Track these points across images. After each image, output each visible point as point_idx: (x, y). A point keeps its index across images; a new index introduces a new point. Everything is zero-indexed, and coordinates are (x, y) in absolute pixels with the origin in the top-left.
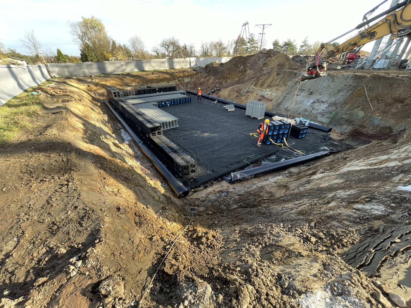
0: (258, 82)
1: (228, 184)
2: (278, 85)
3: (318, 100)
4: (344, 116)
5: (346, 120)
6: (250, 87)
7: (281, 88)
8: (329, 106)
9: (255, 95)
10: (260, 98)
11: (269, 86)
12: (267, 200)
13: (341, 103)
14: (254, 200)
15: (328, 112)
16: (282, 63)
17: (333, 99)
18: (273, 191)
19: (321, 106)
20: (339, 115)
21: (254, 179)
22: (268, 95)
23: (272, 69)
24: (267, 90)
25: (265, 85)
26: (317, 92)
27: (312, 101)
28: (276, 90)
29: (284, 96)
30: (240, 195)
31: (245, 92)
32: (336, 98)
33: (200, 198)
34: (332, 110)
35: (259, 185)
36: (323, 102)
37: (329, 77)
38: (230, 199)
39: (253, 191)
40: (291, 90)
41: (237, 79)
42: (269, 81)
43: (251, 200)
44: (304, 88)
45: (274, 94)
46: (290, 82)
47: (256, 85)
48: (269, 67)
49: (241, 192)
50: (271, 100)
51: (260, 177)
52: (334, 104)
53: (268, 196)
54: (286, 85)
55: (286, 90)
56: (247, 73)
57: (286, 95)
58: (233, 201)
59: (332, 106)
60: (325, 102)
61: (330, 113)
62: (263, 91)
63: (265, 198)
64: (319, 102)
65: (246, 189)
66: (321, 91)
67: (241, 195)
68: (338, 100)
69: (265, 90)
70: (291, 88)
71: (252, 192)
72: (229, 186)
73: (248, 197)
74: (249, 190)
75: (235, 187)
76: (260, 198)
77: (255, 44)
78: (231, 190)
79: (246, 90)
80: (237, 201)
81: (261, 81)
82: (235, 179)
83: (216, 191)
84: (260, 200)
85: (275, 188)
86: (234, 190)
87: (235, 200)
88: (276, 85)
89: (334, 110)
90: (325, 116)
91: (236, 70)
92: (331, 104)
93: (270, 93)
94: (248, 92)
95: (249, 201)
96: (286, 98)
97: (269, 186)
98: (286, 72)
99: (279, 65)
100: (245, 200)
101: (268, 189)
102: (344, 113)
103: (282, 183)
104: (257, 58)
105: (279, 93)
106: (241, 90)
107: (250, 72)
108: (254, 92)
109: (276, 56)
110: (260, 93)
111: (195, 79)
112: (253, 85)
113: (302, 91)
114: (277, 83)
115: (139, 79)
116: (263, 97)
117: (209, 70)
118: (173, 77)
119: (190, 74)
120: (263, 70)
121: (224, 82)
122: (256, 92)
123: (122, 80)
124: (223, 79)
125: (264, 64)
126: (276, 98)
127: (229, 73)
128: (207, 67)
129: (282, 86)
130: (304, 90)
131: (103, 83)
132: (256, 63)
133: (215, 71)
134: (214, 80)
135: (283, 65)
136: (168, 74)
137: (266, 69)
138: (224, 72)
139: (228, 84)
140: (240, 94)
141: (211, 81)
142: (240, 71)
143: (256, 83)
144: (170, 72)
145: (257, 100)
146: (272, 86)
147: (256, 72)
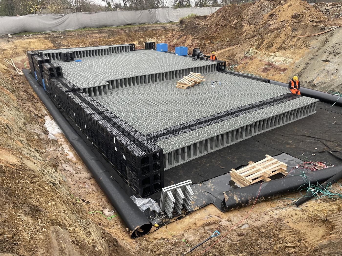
0: (262, 43)
1: (219, 212)
2: (295, 46)
6: (249, 50)
7: (301, 51)
9: (258, 63)
10: (266, 66)
11: (280, 48)
12: (294, 247)
14: (269, 247)
16: (299, 13)
18: (301, 229)
21: (264, 204)
22: (279, 61)
23: (283, 23)
24: (278, 54)
25: (274, 46)
28: (293, 53)
29: (306, 62)
30: (240, 235)
31: (241, 58)
33: (170, 237)
35: (275, 216)
38: (223, 242)
39: (263, 226)
40: (317, 54)
41: (228, 39)
42: (280, 40)
43: (262, 247)
44: (338, 51)
45: (289, 61)
46: (315, 41)
47: (259, 48)
48: (279, 20)
49: (242, 228)
50: (284, 70)
51: (274, 199)
53: (293, 239)
54: (308, 46)
55: (308, 53)
56: (244, 30)
57: (309, 62)
58: (229, 246)
62: (271, 56)
63: (288, 245)
65: (251, 222)
67: (244, 235)
69: (273, 54)
70: (317, 51)
71: (263, 230)
72: (221, 216)
73: (256, 240)
74: (256, 224)
75: (232, 218)
76: (280, 243)
78: (224, 223)
79: (242, 55)
80: (236, 247)
81: (266, 40)
82: (231, 203)
83: (198, 225)
84: (280, 248)
85: (305, 223)
86: (230, 223)
87: (232, 245)
88: (292, 46)
91: (226, 25)
93: (282, 59)
94: (245, 57)
95: (260, 248)
96: (309, 66)
97: (294, 219)
98: (308, 26)
99: (294, 16)
100: (252, 247)
101: (291, 224)
103: (316, 213)
104: (259, 7)
105: (298, 59)
106: (235, 55)
107: (249, 28)
108: (255, 58)
109: (289, 4)
110: (266, 59)
111: (164, 39)
112: (254, 47)
113: (335, 55)
114: (294, 43)
115: (79, 40)
116: (271, 65)
117: (186, 27)
118: (131, 37)
119: (156, 33)
120: (270, 25)
121: (209, 43)
122: (259, 58)
123: (53, 42)
124: (207, 38)
125: (270, 16)
126: (293, 67)
127: (216, 30)
128: (181, 22)
129: (301, 48)
130: (339, 54)
131: (24, 45)
132: (258, 14)
133: (195, 28)
134: (193, 41)
135: (301, 16)
136: (123, 33)
137: (273, 22)
138: (208, 29)
139: (215, 46)
140: (234, 61)
141: (189, 42)
142: (233, 27)
143: (258, 44)
144: (127, 30)
145: (262, 70)
146: (285, 49)
147: (258, 27)
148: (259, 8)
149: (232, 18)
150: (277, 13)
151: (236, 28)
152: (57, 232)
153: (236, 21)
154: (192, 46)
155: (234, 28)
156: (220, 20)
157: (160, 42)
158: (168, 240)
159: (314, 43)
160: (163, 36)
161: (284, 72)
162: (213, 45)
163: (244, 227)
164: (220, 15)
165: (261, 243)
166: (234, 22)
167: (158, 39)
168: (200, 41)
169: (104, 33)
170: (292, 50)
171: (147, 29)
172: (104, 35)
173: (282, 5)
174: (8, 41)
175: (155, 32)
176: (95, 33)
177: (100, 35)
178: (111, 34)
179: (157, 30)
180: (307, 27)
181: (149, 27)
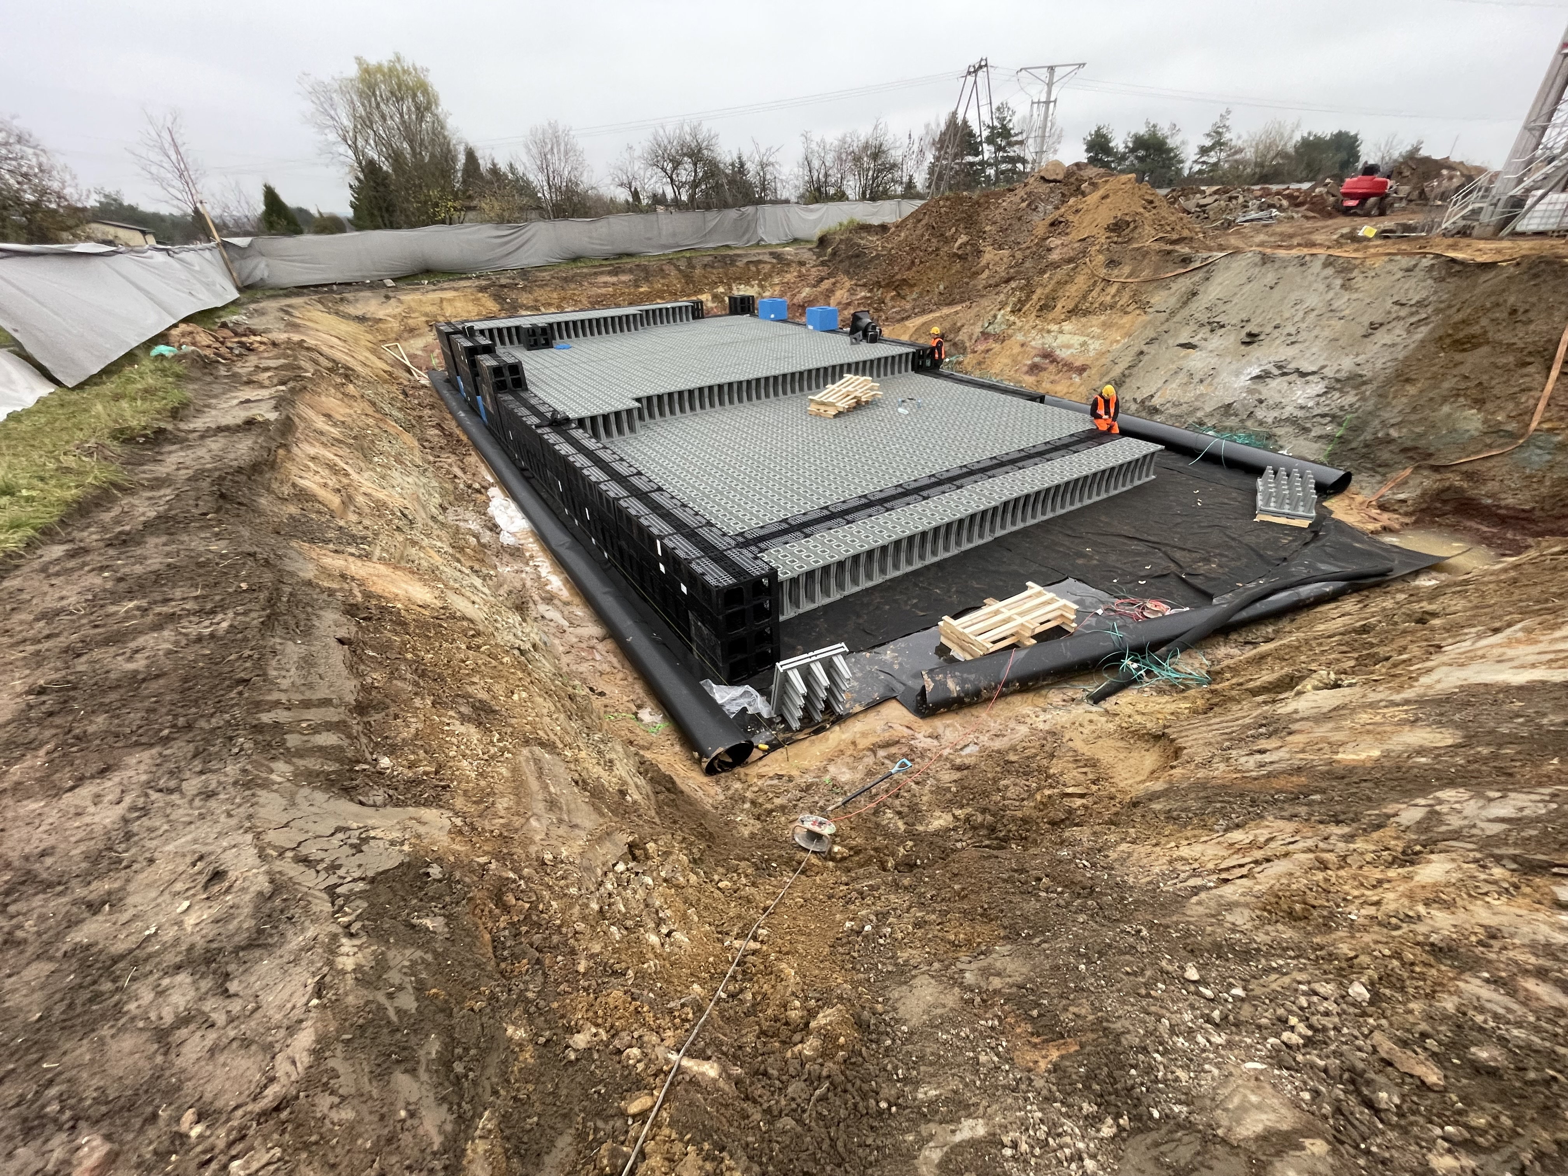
0: (1028, 298)
1: (909, 717)
2: (1112, 307)
3: (1279, 367)
4: (1394, 433)
5: (1405, 450)
6: (995, 317)
7: (1126, 319)
8: (1329, 390)
9: (1017, 349)
10: (1037, 359)
11: (1073, 312)
12: (1082, 796)
13: (1382, 378)
14: (1025, 795)
15: (1323, 416)
16: (1128, 218)
17: (1347, 364)
18: (1100, 755)
19: (1293, 392)
20: (1370, 430)
21: (1017, 699)
22: (1068, 346)
23: (1084, 244)
24: (1067, 326)
25: (1059, 306)
26: (1276, 333)
27: (1256, 371)
28: (1105, 325)
29: (1136, 349)
30: (959, 768)
31: (975, 337)
32: (1361, 359)
33: (795, 773)
34: (1342, 408)
35: (1041, 726)
36: (1303, 375)
37: (1330, 271)
38: (917, 783)
39: (1013, 749)
40: (1165, 327)
41: (941, 287)
42: (1073, 290)
43: (1009, 794)
44: (1222, 319)
45: (1095, 346)
46: (1164, 293)
47: (1020, 310)
48: (1075, 235)
49: (963, 753)
50: (1082, 370)
51: (1042, 687)
52: (1354, 381)
53: (1082, 778)
54: (1144, 307)
56: (983, 262)
57: (1145, 348)
58: (932, 792)
59: (1341, 390)
60: (1314, 373)
61: (1334, 417)
62: (1049, 332)
63: (1070, 790)
64: (1284, 374)
65: (984, 739)
66: (1293, 330)
67: (968, 768)
68: (1369, 365)
69: (1054, 327)
70: (1168, 320)
71: (1012, 757)
72: (915, 726)
73: (995, 781)
74: (997, 744)
75: (940, 731)
76: (1051, 786)
77: (1016, 148)
78: (922, 741)
79: (978, 330)
80: (949, 796)
81: (1039, 291)
82: (941, 696)
83: (860, 747)
84: (1050, 797)
85: (1111, 742)
86: (936, 743)
87: (939, 790)
88: (1103, 307)
89: (1351, 406)
90: (1313, 434)
91: (938, 249)
92: (1338, 380)
93: (1076, 340)
94: (985, 335)
95: (1004, 798)
96: (1145, 358)
97: (1085, 731)
98: (1147, 253)
99: (1116, 224)
100: (985, 794)
101: (1078, 744)
102: (1392, 421)
103: (1139, 718)
105: (1118, 341)
106: (959, 329)
107: (997, 258)
108: (1010, 336)
109: (1101, 192)
110: (1037, 342)
111: (777, 288)
112: (1009, 309)
113: (1212, 331)
114: (1109, 298)
115: (563, 294)
116: (1048, 355)
117: (834, 254)
118: (693, 282)
119: (758, 272)
120: (1049, 250)
121: (892, 298)
122: (1020, 337)
123: (498, 298)
124: (888, 285)
125: (1052, 224)
126: (1103, 361)
127: (913, 263)
128: (823, 241)
129: (1126, 313)
130: (1223, 326)
131: (429, 309)
132: (1020, 219)
133: (857, 256)
134: (852, 291)
135: (1132, 226)
136: (674, 272)
137: (1059, 242)
138: (892, 260)
139: (908, 306)
141: (841, 295)
142: (955, 254)
143: (1019, 300)
144: (683, 264)
147: (1019, 255)
148: (1024, 205)
149: (953, 230)
150: (1071, 218)
151: (962, 258)
152: (537, 761)
153: (963, 239)
156: (923, 235)
157: (767, 294)
158: (791, 779)
159: (1162, 299)
160: (776, 280)
161: (1080, 374)
162: (903, 302)
163: (967, 751)
164: (924, 222)
165: (1007, 787)
166: (960, 241)
168: (871, 291)
169: (624, 272)
170: (1103, 318)
171: (733, 260)
172: (624, 278)
173: (1084, 194)
174: (387, 297)
175: (753, 269)
178: (642, 275)
180: (1144, 256)
181: (739, 255)
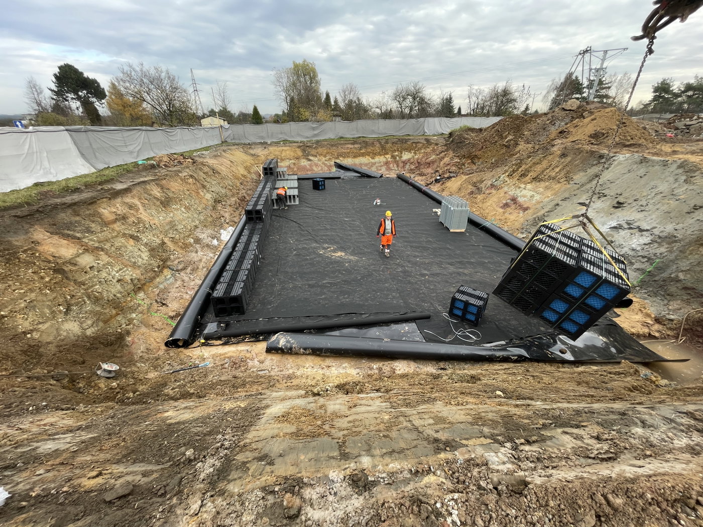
0: (517, 170)
3: (629, 224)
4: (681, 276)
5: (686, 288)
6: (499, 177)
7: (558, 185)
8: (653, 241)
9: (502, 194)
10: (508, 201)
11: (536, 179)
13: (687, 241)
15: (643, 257)
16: (604, 131)
17: (669, 228)
19: (631, 240)
20: (669, 271)
22: (524, 196)
24: (529, 186)
25: (529, 175)
26: (635, 204)
27: (614, 224)
28: (547, 188)
29: (555, 202)
31: (487, 186)
32: (679, 227)
34: (655, 255)
36: (641, 230)
37: (681, 171)
40: (575, 193)
44: (606, 192)
45: (537, 197)
46: (582, 174)
47: (511, 175)
48: (571, 139)
50: (526, 209)
52: (670, 239)
55: (565, 191)
59: (659, 243)
60: (647, 230)
61: (649, 259)
64: (630, 228)
65: (275, 370)
66: (644, 203)
68: (684, 231)
69: (523, 186)
70: (578, 189)
79: (490, 183)
89: (661, 254)
90: (635, 266)
92: (660, 237)
94: (492, 186)
96: (559, 208)
99: (595, 134)
102: (684, 269)
104: (548, 120)
105: (549, 197)
106: (483, 182)
108: (502, 188)
109: (593, 117)
110: (512, 192)
111: (421, 155)
112: (507, 174)
113: (599, 198)
114: (554, 174)
116: (514, 200)
117: (452, 141)
118: (385, 150)
119: (416, 146)
120: (553, 146)
121: (468, 163)
122: (506, 189)
123: (304, 151)
125: (560, 132)
126: (538, 206)
127: (482, 147)
128: (451, 134)
129: (559, 182)
130: (605, 196)
132: (544, 129)
133: (461, 143)
134: (452, 159)
135: (605, 135)
136: (378, 145)
137: (561, 142)
139: (475, 168)
140: (478, 189)
141: (446, 160)
142: (504, 145)
143: (513, 170)
144: (383, 142)
145: (502, 205)
146: (540, 180)
147: (537, 147)
148: (548, 122)
149: (507, 133)
150: (571, 130)
151: (508, 147)
153: (510, 137)
154: (449, 164)
155: (506, 146)
156: (493, 135)
157: (417, 157)
159: (579, 177)
160: (422, 151)
161: (524, 212)
162: (474, 165)
164: (495, 129)
166: (508, 139)
167: (415, 153)
168: (460, 159)
169: (357, 143)
170: (547, 184)
171: (406, 141)
172: (356, 146)
173: (584, 118)
174: (265, 148)
175: (414, 145)
176: (348, 144)
177: (352, 146)
178: (364, 145)
179: (418, 142)
181: (410, 139)
